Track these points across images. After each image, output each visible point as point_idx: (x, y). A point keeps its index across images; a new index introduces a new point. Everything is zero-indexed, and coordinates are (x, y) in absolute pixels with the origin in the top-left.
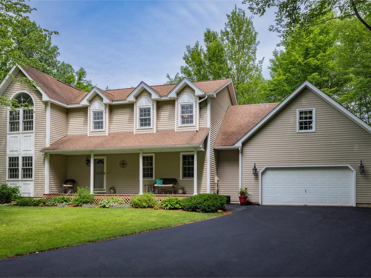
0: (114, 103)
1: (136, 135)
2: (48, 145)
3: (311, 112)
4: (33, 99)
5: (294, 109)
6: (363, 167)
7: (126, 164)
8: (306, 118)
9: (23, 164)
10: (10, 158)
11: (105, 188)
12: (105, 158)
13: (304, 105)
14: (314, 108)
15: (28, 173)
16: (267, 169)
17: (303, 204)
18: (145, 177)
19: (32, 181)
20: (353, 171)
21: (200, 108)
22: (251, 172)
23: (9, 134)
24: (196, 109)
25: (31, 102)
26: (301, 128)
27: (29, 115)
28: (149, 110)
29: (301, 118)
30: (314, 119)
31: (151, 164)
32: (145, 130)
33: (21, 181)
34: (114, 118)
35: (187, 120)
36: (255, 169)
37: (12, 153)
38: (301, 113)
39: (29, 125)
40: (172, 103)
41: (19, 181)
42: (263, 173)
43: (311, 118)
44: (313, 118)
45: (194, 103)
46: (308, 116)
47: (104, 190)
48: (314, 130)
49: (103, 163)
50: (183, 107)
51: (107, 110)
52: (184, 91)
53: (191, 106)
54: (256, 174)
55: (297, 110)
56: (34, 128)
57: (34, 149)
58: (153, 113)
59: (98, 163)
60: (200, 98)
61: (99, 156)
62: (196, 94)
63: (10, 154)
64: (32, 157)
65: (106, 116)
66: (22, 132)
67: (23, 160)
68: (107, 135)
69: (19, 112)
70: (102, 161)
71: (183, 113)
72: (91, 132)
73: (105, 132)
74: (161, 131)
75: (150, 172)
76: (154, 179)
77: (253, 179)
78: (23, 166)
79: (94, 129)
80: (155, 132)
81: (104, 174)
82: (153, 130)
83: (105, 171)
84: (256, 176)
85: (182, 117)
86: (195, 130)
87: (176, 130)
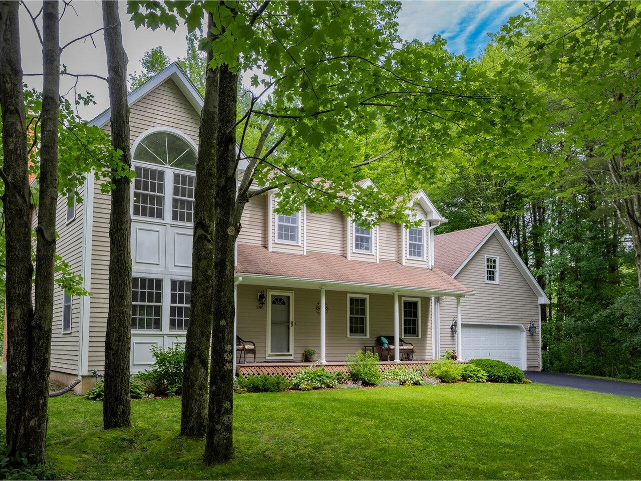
3: (495, 261)
5: (483, 255)
6: (534, 328)
7: (327, 309)
8: (491, 267)
9: (174, 297)
11: (292, 351)
12: (292, 295)
13: (491, 252)
14: (498, 257)
15: (184, 318)
18: (353, 333)
20: (523, 332)
25: (190, 161)
27: (188, 188)
29: (488, 267)
30: (496, 269)
31: (363, 312)
32: (364, 256)
37: (139, 267)
41: (162, 335)
44: (496, 267)
45: (425, 228)
46: (493, 264)
47: (291, 355)
48: (495, 282)
50: (410, 231)
53: (420, 231)
55: (486, 255)
59: (274, 303)
61: (281, 290)
63: (135, 269)
65: (303, 219)
66: (169, 222)
67: (174, 287)
68: (305, 254)
69: (161, 174)
70: (281, 300)
71: (411, 240)
72: (276, 243)
73: (302, 249)
74: (382, 261)
75: (359, 325)
76: (368, 336)
77: (450, 338)
78: (173, 301)
79: (278, 238)
80: (378, 262)
81: (290, 325)
82: (375, 257)
83: (292, 319)
84: (453, 334)
85: (410, 244)
86: (426, 267)
87: (404, 262)
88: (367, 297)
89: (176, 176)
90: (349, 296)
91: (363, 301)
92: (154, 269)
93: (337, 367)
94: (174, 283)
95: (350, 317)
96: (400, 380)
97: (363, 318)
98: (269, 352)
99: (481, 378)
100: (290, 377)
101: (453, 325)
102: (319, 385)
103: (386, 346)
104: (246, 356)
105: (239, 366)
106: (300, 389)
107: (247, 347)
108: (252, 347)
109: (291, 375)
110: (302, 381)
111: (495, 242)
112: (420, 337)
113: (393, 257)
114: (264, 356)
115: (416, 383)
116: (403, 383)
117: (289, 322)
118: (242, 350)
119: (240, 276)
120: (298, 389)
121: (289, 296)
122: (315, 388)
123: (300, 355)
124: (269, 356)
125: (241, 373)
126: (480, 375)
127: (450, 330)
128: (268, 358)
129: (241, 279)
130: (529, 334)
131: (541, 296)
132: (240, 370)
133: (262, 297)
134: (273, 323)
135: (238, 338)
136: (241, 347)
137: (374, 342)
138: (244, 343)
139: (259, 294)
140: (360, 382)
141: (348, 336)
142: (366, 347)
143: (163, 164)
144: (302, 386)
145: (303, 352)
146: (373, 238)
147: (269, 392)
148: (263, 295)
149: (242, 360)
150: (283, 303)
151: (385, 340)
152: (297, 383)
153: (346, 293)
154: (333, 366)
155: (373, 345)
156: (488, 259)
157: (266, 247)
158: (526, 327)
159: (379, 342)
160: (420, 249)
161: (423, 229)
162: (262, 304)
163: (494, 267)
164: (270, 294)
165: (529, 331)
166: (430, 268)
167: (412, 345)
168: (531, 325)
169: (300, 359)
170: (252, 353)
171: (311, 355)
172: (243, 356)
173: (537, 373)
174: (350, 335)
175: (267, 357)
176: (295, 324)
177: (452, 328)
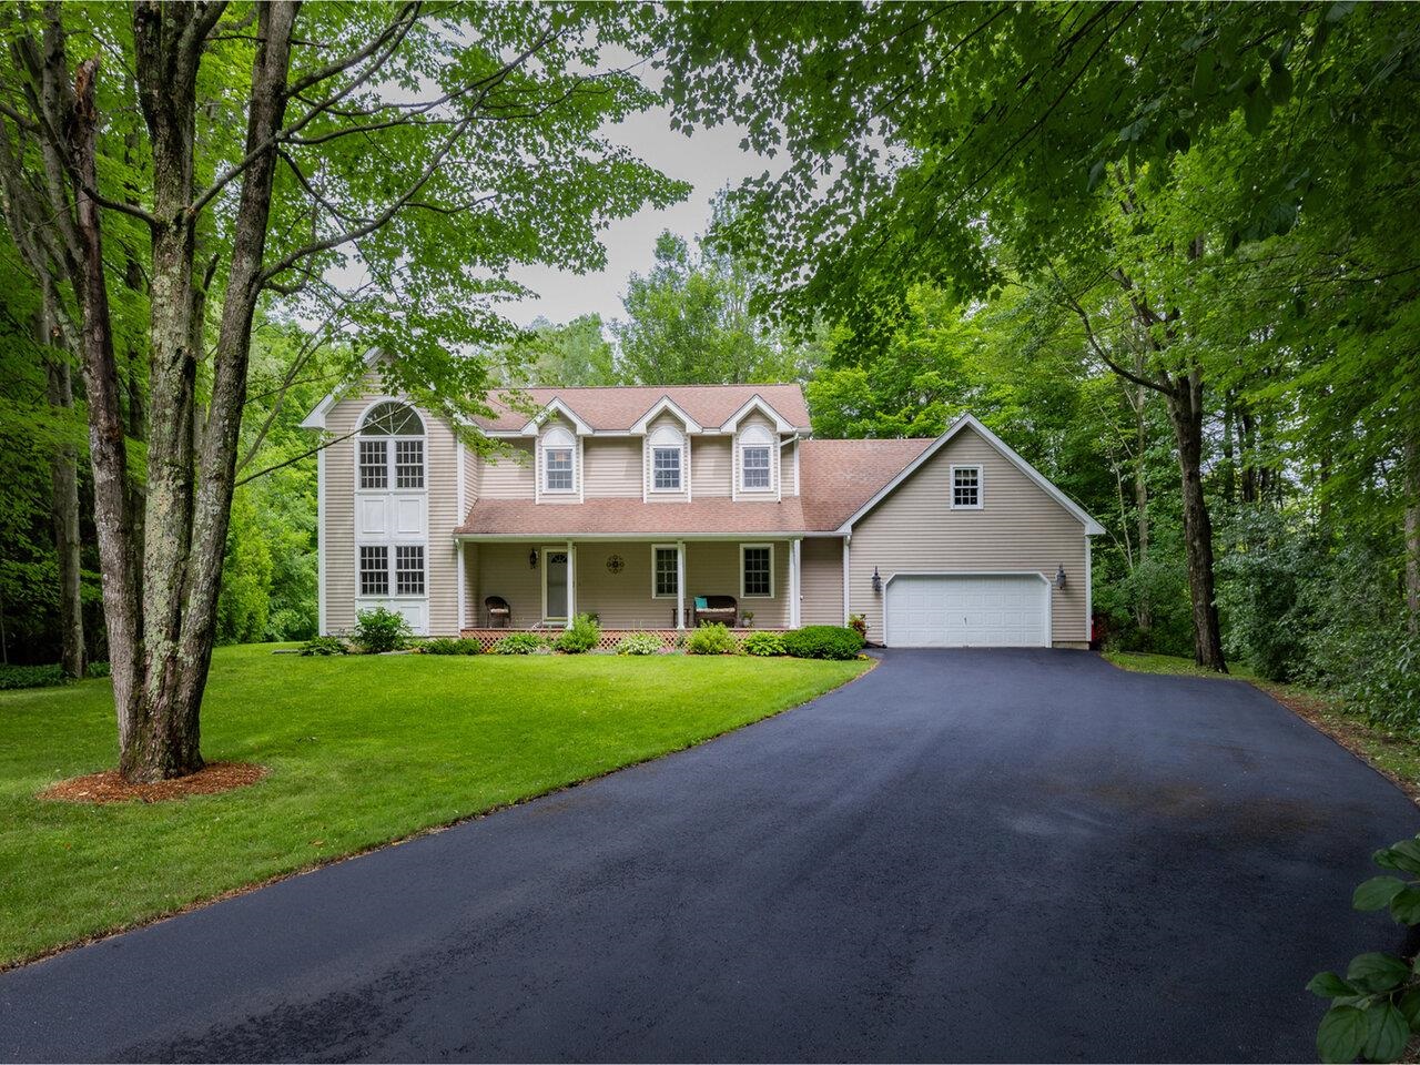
0: (597, 434)
1: (650, 505)
2: (461, 523)
3: (974, 472)
4: (423, 419)
5: (946, 465)
6: (1064, 576)
7: (622, 565)
8: (966, 483)
9: (399, 562)
10: (363, 550)
13: (964, 458)
14: (981, 466)
15: (412, 582)
16: (897, 578)
17: (960, 645)
19: (424, 600)
20: (1045, 583)
21: (783, 455)
22: (870, 583)
23: (360, 494)
24: (774, 458)
25: (415, 426)
26: (958, 501)
27: (410, 454)
28: (675, 454)
29: (958, 483)
30: (980, 486)
32: (668, 495)
33: (395, 600)
34: (593, 465)
35: (756, 477)
36: (876, 579)
37: (366, 537)
38: (958, 472)
39: (411, 475)
40: (725, 442)
41: (389, 600)
42: (889, 585)
43: (974, 482)
44: (979, 482)
45: (772, 446)
46: (970, 478)
48: (979, 506)
49: (566, 561)
50: (748, 453)
51: (581, 446)
52: (751, 420)
53: (765, 452)
54: (877, 588)
55: (952, 466)
56: (426, 483)
57: (427, 531)
58: (685, 460)
59: (554, 561)
60: (784, 437)
62: (778, 430)
63: (362, 539)
64: (421, 549)
65: (577, 462)
66: (394, 490)
67: (399, 554)
68: (581, 502)
69: (384, 444)
71: (748, 465)
72: (543, 494)
73: (578, 497)
75: (673, 583)
78: (399, 566)
79: (549, 488)
80: (690, 501)
82: (685, 496)
84: (877, 591)
85: (747, 472)
86: (773, 499)
87: (734, 498)
89: (399, 444)
90: (654, 547)
92: (381, 537)
94: (399, 550)
95: (657, 573)
98: (545, 616)
112: (772, 597)
124: (545, 621)
131: (1088, 523)
141: (654, 597)
143: (385, 433)
146: (683, 471)
161: (769, 448)
164: (546, 552)
166: (779, 501)
173: (1082, 652)
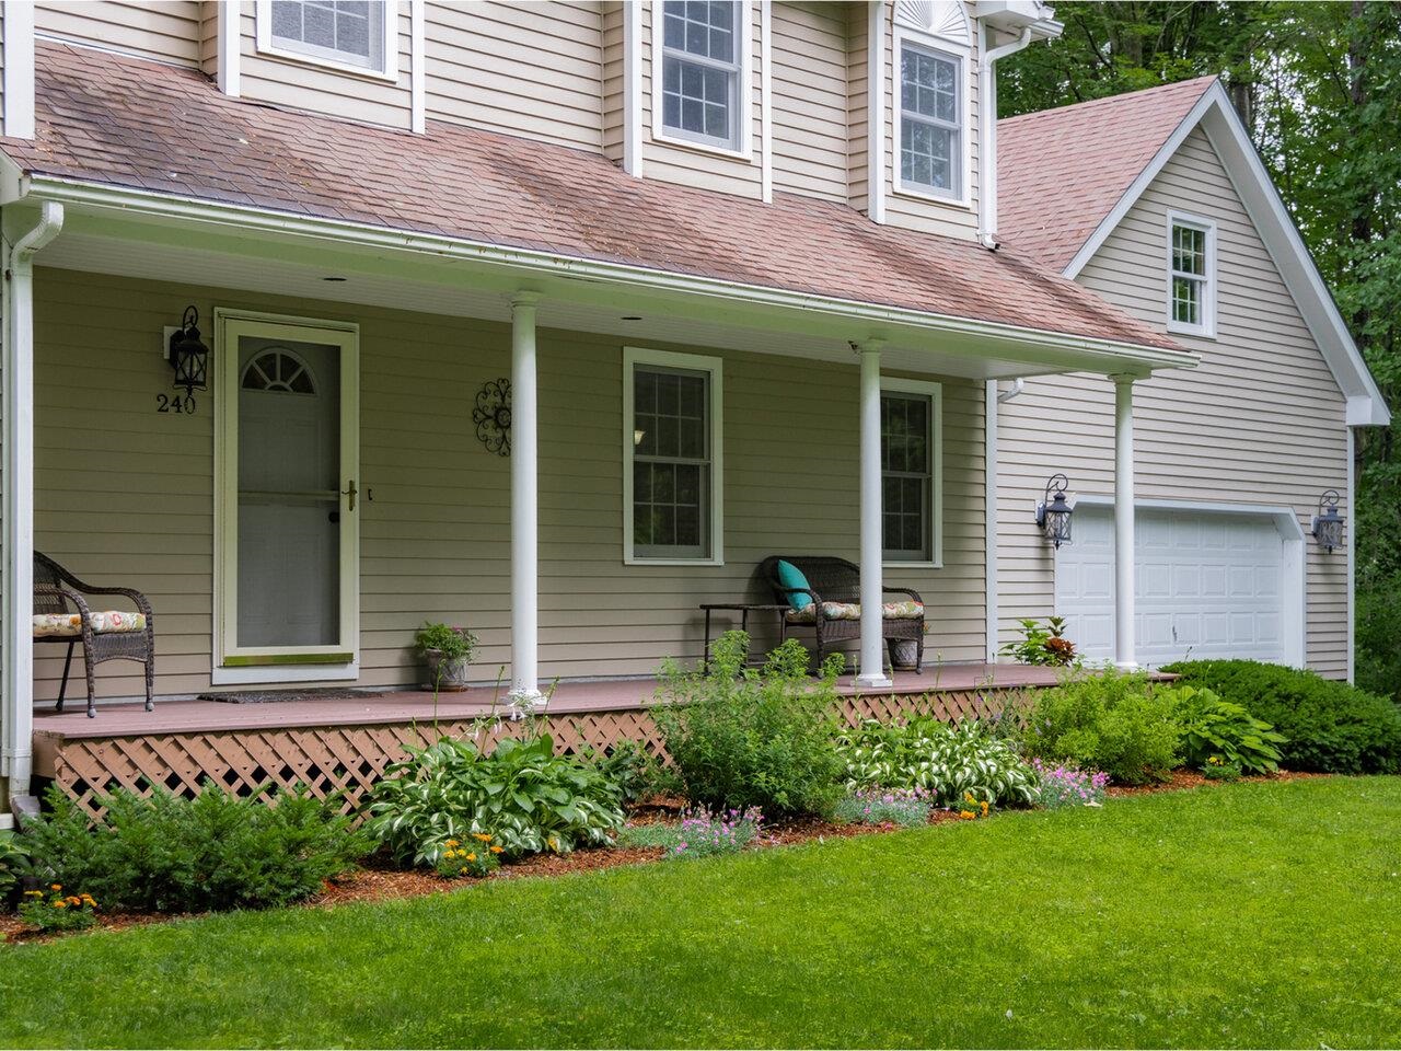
3: (1201, 239)
8: (1185, 265)
11: (350, 641)
12: (349, 344)
14: (1213, 223)
30: (1209, 275)
31: (696, 440)
32: (704, 164)
43: (1200, 266)
44: (1207, 269)
45: (966, 55)
46: (1193, 254)
47: (348, 658)
50: (908, 60)
55: (1171, 213)
68: (419, 128)
70: (290, 365)
71: (908, 103)
72: (261, 56)
73: (403, 99)
74: (782, 195)
75: (675, 505)
76: (718, 558)
77: (1033, 565)
79: (276, 32)
80: (768, 198)
81: (345, 501)
82: (753, 174)
83: (350, 470)
84: (1045, 548)
85: (907, 125)
86: (969, 235)
87: (881, 208)
88: (715, 366)
90: (632, 356)
91: (696, 385)
93: (602, 722)
95: (637, 464)
96: (930, 786)
97: (695, 468)
98: (228, 643)
99: (1255, 752)
100: (353, 783)
101: (1045, 512)
102: (532, 839)
103: (806, 603)
104: (98, 670)
105: (49, 735)
106: (426, 868)
107: (102, 620)
108: (131, 619)
109: (359, 776)
110: (435, 818)
111: (1204, 156)
112: (938, 562)
113: (828, 183)
114: (200, 664)
115: (1011, 800)
116: (946, 798)
117: (335, 486)
118: (71, 640)
119: (53, 198)
120: (407, 865)
121: (337, 349)
122: (508, 859)
123: (394, 658)
124: (232, 663)
125: (63, 785)
126: (1251, 742)
127: (1034, 530)
128: (223, 677)
129: (55, 214)
130: (1315, 550)
131: (1360, 391)
132: (58, 763)
133: (189, 347)
134: (246, 495)
135: (46, 568)
136: (64, 622)
137: (743, 586)
138: (82, 599)
139: (169, 331)
140: (754, 812)
141: (629, 558)
142: (714, 613)
144: (436, 850)
145: (408, 640)
146: (748, 80)
147: (240, 914)
148: (194, 334)
149: (77, 691)
150: (304, 385)
151: (796, 577)
152: (403, 830)
153: (617, 344)
154: (581, 715)
155: (739, 600)
156: (1176, 231)
157: (205, 74)
158: (1304, 520)
159: (768, 585)
160: (947, 154)
161: (959, 58)
162: (190, 383)
163: (1199, 269)
164: (230, 335)
165: (1315, 535)
166: (990, 242)
167: (917, 599)
168: (1325, 512)
169: (392, 677)
170: (131, 655)
171: (451, 654)
172: (78, 667)
174: (636, 555)
175: (216, 672)
176: (369, 495)
177: (1042, 524)
